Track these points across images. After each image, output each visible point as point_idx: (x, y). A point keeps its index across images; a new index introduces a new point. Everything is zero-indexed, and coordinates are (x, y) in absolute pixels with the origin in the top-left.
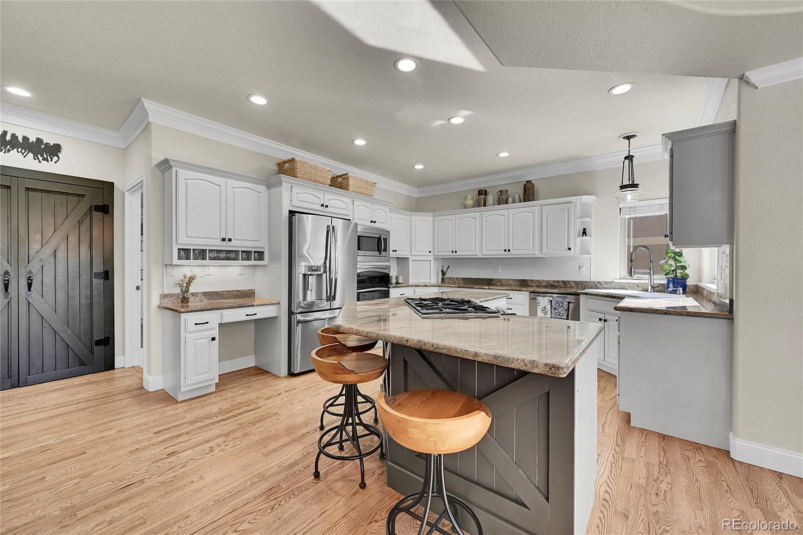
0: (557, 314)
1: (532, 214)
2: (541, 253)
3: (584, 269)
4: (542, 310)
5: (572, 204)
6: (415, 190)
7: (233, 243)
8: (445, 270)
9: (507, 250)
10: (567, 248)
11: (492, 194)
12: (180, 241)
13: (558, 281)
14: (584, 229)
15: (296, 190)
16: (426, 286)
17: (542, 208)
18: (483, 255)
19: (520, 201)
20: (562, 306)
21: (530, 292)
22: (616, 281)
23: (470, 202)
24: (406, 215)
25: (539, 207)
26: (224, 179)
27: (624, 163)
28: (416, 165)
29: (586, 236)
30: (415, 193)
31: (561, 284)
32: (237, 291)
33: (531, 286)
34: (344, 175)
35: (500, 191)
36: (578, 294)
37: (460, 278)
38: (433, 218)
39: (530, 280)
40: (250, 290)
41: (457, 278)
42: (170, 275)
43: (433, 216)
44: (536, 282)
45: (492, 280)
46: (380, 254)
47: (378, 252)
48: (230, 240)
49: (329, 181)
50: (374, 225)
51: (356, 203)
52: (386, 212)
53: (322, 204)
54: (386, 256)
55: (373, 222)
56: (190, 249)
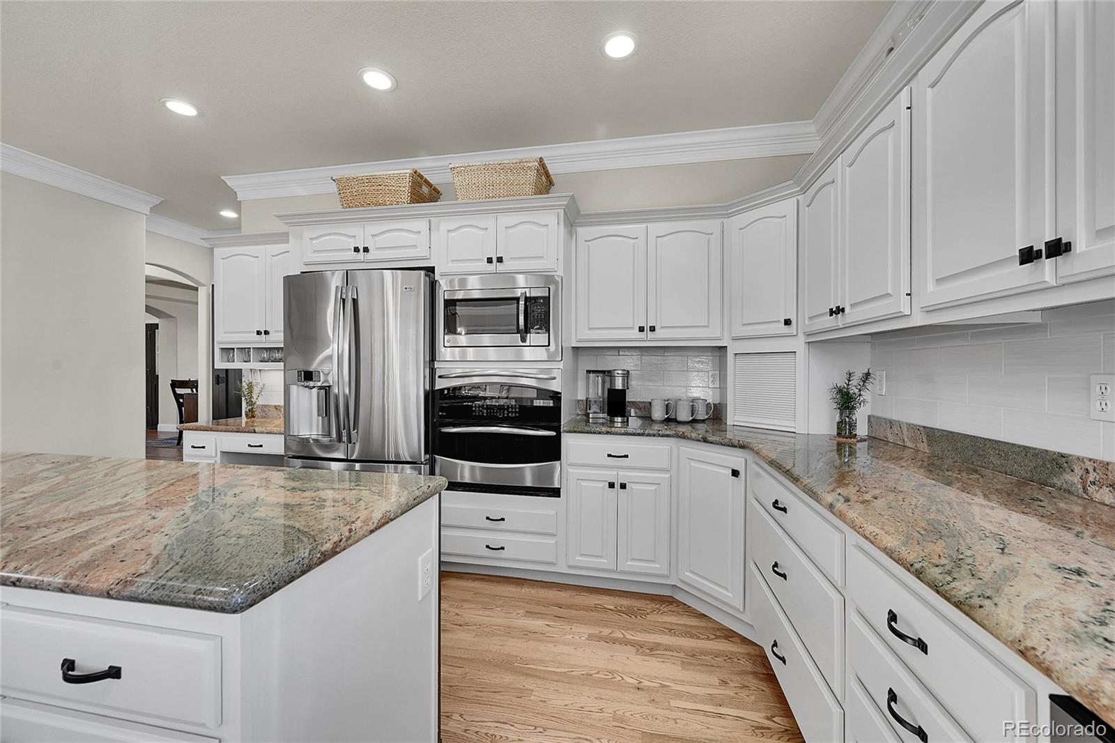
6: (809, 127)
26: (264, 247)
43: (802, 192)
46: (523, 340)
47: (519, 335)
48: (266, 333)
49: (406, 196)
50: (501, 267)
51: (445, 225)
52: (547, 226)
53: (355, 248)
54: (547, 344)
55: (495, 260)
56: (233, 349)
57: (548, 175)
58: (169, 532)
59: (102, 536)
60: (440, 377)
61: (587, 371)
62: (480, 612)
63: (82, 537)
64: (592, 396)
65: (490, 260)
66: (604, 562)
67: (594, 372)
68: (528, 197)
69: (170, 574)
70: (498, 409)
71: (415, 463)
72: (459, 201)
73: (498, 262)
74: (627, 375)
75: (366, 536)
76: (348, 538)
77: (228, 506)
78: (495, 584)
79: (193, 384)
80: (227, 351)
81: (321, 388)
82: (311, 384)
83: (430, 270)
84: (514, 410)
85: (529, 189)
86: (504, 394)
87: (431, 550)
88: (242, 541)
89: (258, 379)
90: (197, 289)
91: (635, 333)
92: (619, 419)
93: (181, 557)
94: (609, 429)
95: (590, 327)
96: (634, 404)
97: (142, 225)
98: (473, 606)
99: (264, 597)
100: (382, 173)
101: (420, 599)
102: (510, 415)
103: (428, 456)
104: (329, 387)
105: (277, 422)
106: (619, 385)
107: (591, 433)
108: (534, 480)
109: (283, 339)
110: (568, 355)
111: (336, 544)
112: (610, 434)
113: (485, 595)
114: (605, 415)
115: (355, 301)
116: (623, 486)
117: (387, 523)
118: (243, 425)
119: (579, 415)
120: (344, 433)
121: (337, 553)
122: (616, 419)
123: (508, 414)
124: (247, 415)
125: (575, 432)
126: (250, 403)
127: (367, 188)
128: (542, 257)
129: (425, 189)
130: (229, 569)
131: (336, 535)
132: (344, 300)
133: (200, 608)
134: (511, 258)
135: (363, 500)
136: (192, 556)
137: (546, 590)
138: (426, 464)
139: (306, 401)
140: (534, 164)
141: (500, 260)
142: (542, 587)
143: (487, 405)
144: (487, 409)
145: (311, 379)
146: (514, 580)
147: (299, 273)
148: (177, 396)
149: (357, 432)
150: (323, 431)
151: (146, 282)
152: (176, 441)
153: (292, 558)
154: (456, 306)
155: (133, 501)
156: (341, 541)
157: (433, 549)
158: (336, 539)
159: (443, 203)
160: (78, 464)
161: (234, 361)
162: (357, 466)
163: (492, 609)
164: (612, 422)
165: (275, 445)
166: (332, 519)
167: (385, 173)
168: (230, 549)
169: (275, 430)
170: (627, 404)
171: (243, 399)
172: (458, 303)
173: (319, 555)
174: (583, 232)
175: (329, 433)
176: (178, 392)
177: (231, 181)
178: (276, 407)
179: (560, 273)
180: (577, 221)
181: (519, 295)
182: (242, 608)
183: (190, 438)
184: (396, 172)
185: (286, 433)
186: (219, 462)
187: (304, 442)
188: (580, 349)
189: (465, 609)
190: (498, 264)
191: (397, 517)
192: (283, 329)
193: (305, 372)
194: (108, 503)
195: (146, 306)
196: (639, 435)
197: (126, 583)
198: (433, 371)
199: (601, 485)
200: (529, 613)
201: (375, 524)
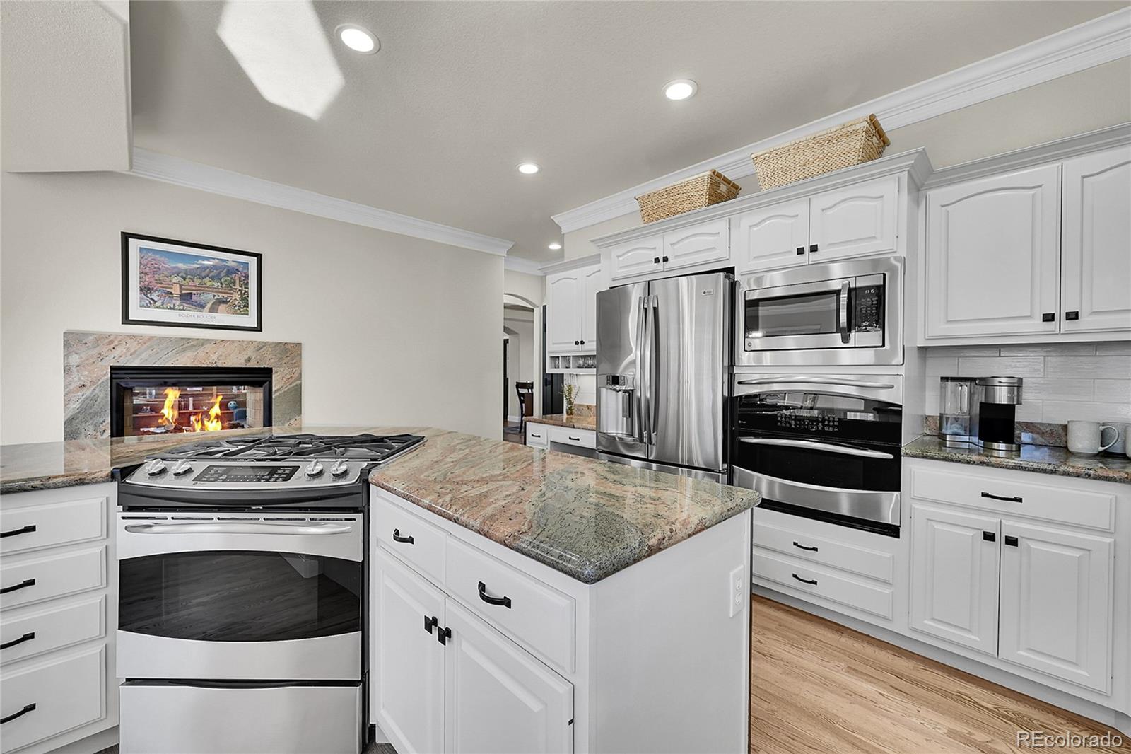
46: (846, 340)
47: (840, 334)
48: (582, 343)
49: (704, 199)
50: (814, 257)
51: (746, 221)
52: (882, 197)
53: (655, 259)
54: (881, 345)
55: (807, 250)
56: (558, 357)
57: (881, 134)
58: (535, 503)
59: (496, 498)
60: (739, 383)
61: (942, 378)
62: (787, 648)
63: (485, 495)
64: (950, 410)
65: (801, 251)
66: (972, 639)
67: (954, 379)
68: (853, 167)
69: (541, 537)
70: (810, 421)
71: (713, 471)
72: (762, 191)
73: (811, 251)
74: (1017, 385)
75: (685, 539)
76: (670, 538)
77: (569, 488)
78: (804, 621)
79: (530, 386)
80: (555, 358)
81: (625, 391)
82: (618, 387)
83: (731, 271)
84: (831, 424)
85: (855, 157)
86: (808, 404)
87: (742, 567)
88: (584, 521)
89: (575, 382)
90: (533, 310)
91: (1038, 325)
92: (1003, 446)
93: (545, 525)
94: (984, 459)
95: (949, 319)
96: (1029, 427)
97: (502, 265)
98: (778, 638)
99: (607, 575)
100: (680, 182)
101: (731, 616)
102: (826, 429)
103: (726, 466)
104: (632, 390)
105: (590, 420)
106: (1002, 396)
107: (952, 461)
108: (852, 509)
109: (595, 347)
110: (913, 357)
111: (661, 541)
112: (988, 465)
113: (792, 630)
114: (975, 439)
115: (655, 310)
116: (1012, 542)
117: (703, 530)
118: (565, 421)
119: (927, 435)
120: (645, 434)
121: (661, 550)
122: (995, 446)
123: (823, 428)
124: (567, 412)
125: (924, 457)
126: (570, 403)
127: (667, 200)
128: (874, 237)
129: (723, 188)
130: (580, 543)
131: (660, 532)
132: (646, 309)
133: (562, 571)
134: (830, 245)
135: (678, 502)
136: (553, 526)
137: (876, 649)
138: (723, 473)
139: (613, 402)
140: (862, 125)
141: (814, 249)
142: (869, 643)
143: (796, 416)
144: (795, 420)
145: (618, 384)
146: (829, 623)
147: (608, 289)
148: (520, 395)
149: (656, 434)
150: (627, 431)
151: (505, 307)
152: (519, 430)
153: (626, 546)
154: (758, 306)
155: (509, 473)
156: (664, 539)
157: (744, 566)
158: (660, 536)
159: (742, 198)
160: (475, 442)
161: (559, 367)
162: (654, 466)
163: (802, 649)
164: (988, 449)
165: (588, 440)
166: (653, 516)
167: (683, 181)
168: (578, 526)
169: (589, 426)
170: (1016, 425)
171: (565, 398)
172: (760, 303)
173: (647, 549)
174: (936, 196)
175: (632, 433)
176: (520, 392)
177: (557, 219)
178: (588, 407)
179: (902, 253)
180: (926, 183)
181: (839, 287)
182: (592, 580)
183: (531, 428)
184: (694, 177)
185: (598, 430)
186: (549, 448)
187: (612, 439)
188: (929, 349)
189: (768, 638)
190: (811, 253)
191: (712, 525)
192: (595, 339)
193: (613, 377)
194: (496, 473)
195: (504, 327)
196: (1044, 471)
197: (515, 538)
198: (732, 377)
199: (970, 533)
200: (851, 670)
201: (693, 529)
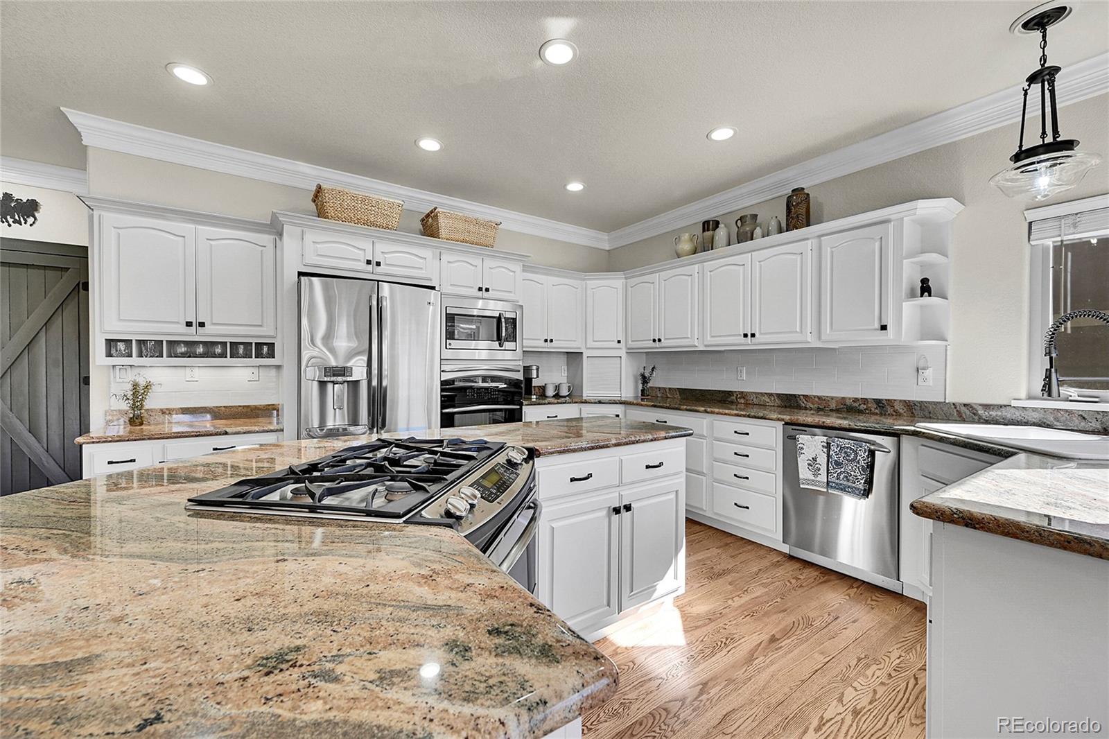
0: (842, 476)
1: (799, 257)
2: (820, 338)
3: (928, 373)
4: (809, 464)
5: (891, 226)
6: (605, 236)
7: (209, 328)
8: (647, 375)
9: (749, 335)
10: (877, 326)
11: (726, 226)
12: (107, 327)
13: (865, 401)
14: (925, 281)
15: (310, 237)
16: (600, 402)
17: (820, 241)
18: (706, 346)
19: (780, 231)
20: (854, 460)
21: (786, 424)
22: (1014, 404)
23: (686, 246)
24: (575, 279)
25: (815, 241)
26: (192, 226)
27: (1026, 95)
28: (569, 183)
29: (930, 296)
30: (604, 242)
31: (873, 406)
32: (244, 406)
33: (806, 408)
34: (432, 212)
35: (741, 219)
36: (896, 435)
37: (675, 389)
38: (624, 281)
39: (803, 395)
40: (269, 405)
41: (670, 389)
42: (121, 380)
43: (626, 278)
44: (817, 399)
45: (730, 393)
